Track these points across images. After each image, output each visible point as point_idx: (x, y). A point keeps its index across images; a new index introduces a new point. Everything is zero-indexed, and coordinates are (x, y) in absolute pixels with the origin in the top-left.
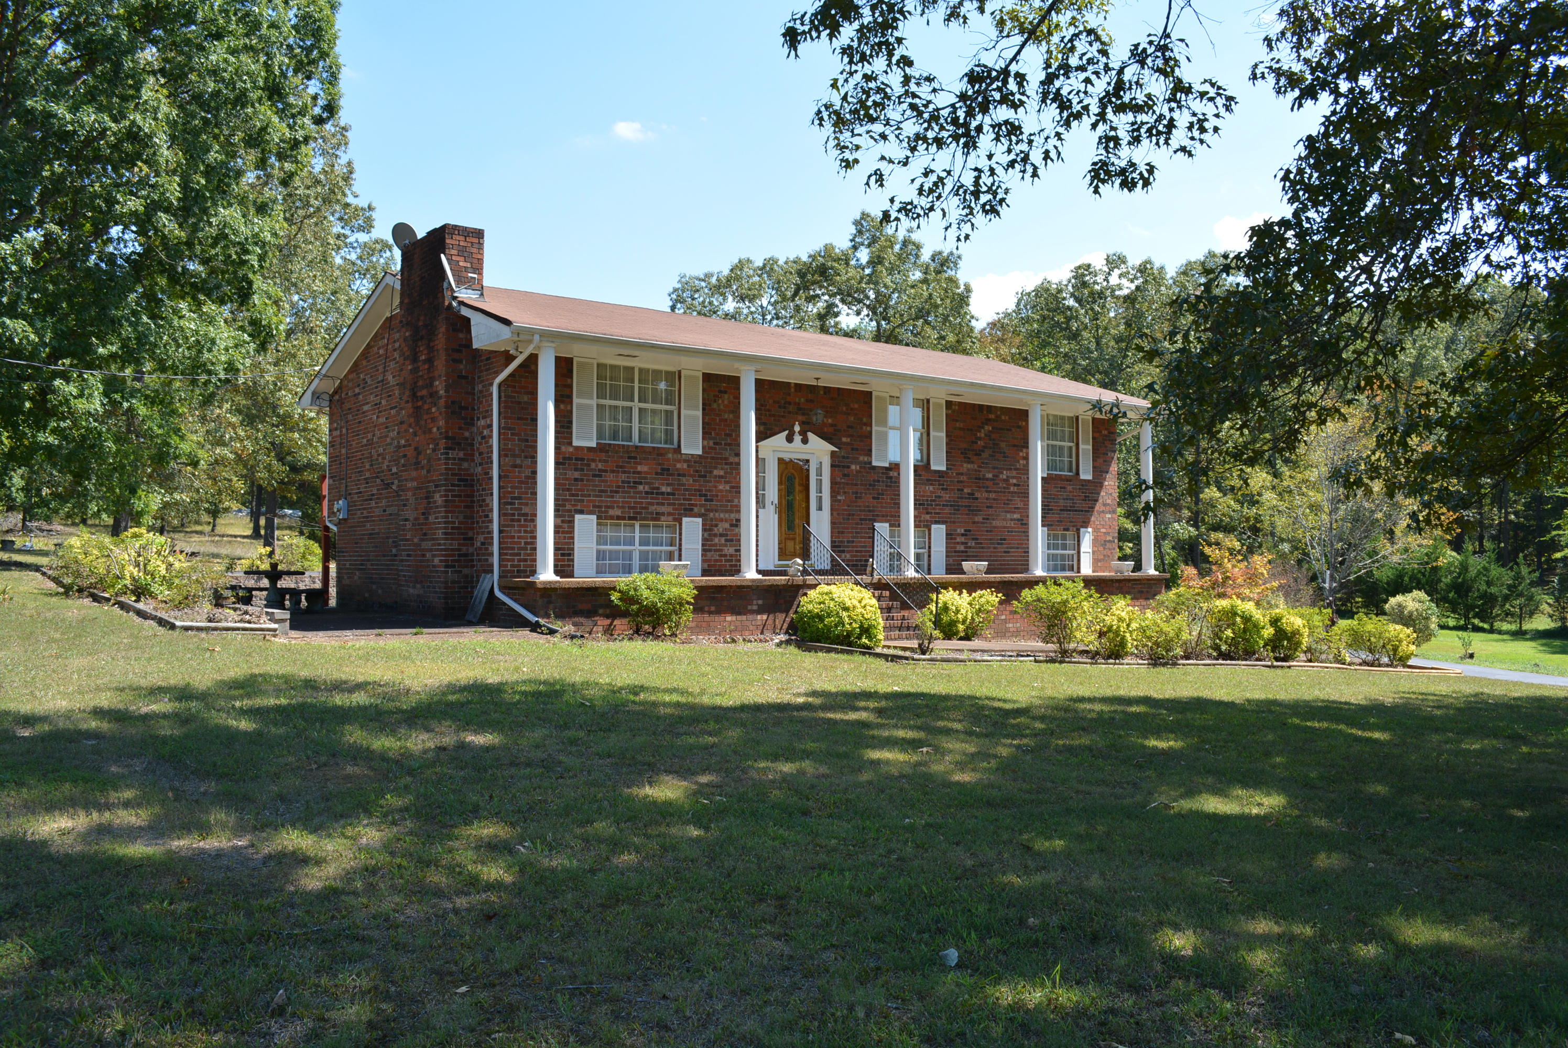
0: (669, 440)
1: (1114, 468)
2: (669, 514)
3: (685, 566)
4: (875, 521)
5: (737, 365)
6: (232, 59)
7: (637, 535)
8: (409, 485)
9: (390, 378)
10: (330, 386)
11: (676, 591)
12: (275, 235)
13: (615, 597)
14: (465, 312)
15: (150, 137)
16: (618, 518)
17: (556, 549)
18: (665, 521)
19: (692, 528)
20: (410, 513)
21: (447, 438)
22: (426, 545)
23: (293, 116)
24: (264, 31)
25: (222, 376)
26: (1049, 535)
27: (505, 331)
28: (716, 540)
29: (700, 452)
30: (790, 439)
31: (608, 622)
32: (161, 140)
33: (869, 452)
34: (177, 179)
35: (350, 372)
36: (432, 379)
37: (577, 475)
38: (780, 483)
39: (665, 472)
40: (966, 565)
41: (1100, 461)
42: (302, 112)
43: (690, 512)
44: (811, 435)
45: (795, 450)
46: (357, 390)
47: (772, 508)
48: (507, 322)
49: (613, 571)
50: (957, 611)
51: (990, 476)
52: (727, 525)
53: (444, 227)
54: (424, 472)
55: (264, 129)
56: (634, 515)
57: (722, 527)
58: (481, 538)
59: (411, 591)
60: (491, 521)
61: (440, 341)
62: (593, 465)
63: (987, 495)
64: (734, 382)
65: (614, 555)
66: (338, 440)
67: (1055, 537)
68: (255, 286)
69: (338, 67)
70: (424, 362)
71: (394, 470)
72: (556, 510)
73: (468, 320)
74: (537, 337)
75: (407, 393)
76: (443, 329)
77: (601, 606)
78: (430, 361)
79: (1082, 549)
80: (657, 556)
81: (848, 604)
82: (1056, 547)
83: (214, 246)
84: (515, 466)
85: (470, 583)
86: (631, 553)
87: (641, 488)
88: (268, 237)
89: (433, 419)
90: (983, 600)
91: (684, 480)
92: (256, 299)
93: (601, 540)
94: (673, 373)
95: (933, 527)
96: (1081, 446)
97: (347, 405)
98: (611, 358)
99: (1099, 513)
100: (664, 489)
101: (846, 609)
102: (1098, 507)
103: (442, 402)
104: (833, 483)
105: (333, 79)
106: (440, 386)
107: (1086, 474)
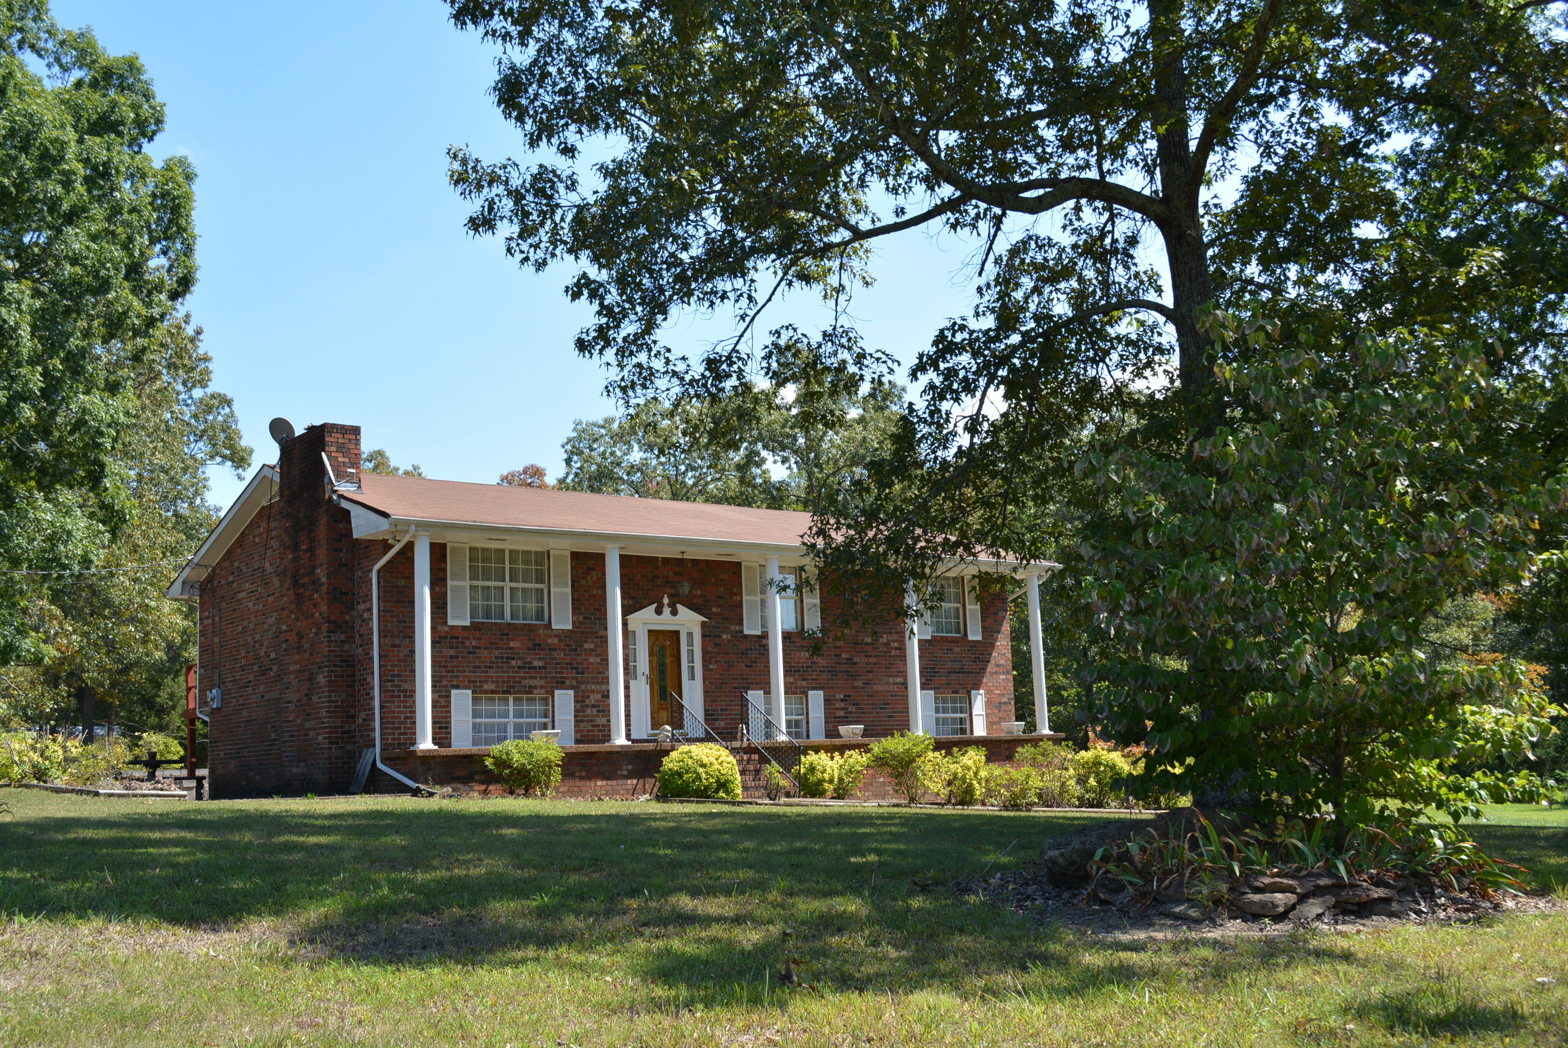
0: (540, 614)
1: (1006, 627)
2: (542, 687)
3: (556, 735)
4: (747, 689)
5: (602, 544)
6: (94, 246)
7: (511, 708)
8: (291, 668)
9: (267, 565)
10: (204, 575)
11: (543, 754)
12: (127, 414)
13: (489, 762)
14: (345, 504)
15: (14, 329)
16: (493, 692)
17: (434, 723)
18: (538, 694)
19: (565, 700)
20: (292, 696)
21: (329, 622)
22: (308, 725)
23: (150, 293)
24: (126, 216)
25: (76, 568)
26: (936, 699)
27: (384, 524)
28: (589, 711)
29: (569, 627)
30: (659, 611)
31: (483, 787)
32: (25, 332)
33: (740, 621)
34: (40, 369)
35: (223, 560)
36: (314, 568)
37: (452, 652)
38: (651, 653)
39: (537, 646)
40: (842, 729)
41: (990, 621)
42: (158, 288)
43: (562, 685)
44: (680, 607)
45: (666, 621)
46: (231, 578)
47: (644, 679)
48: (385, 515)
49: (489, 742)
50: (824, 771)
51: (869, 640)
52: (599, 697)
53: (324, 426)
54: (307, 655)
55: (125, 313)
56: (507, 689)
57: (594, 698)
58: (363, 715)
59: (295, 770)
60: (373, 698)
61: (322, 532)
62: (467, 643)
63: (865, 660)
64: (600, 559)
65: (490, 728)
66: (210, 629)
67: (945, 701)
68: (107, 470)
69: (194, 237)
70: (306, 551)
71: (273, 655)
72: (433, 686)
73: (348, 512)
74: (413, 528)
75: (289, 581)
76: (324, 521)
77: (477, 773)
78: (311, 550)
79: (974, 712)
80: (531, 727)
81: (706, 760)
82: (945, 710)
83: (71, 433)
84: (394, 646)
85: (353, 758)
86: (505, 725)
87: (514, 663)
88: (122, 419)
89: (315, 605)
90: (851, 761)
91: (555, 654)
92: (107, 483)
93: (475, 714)
94: (542, 553)
95: (810, 693)
96: (968, 607)
97: (219, 594)
98: (481, 543)
99: (992, 674)
100: (536, 663)
101: (703, 765)
102: (990, 668)
103: (324, 589)
104: (705, 652)
105: (188, 250)
106: (321, 574)
107: (975, 635)
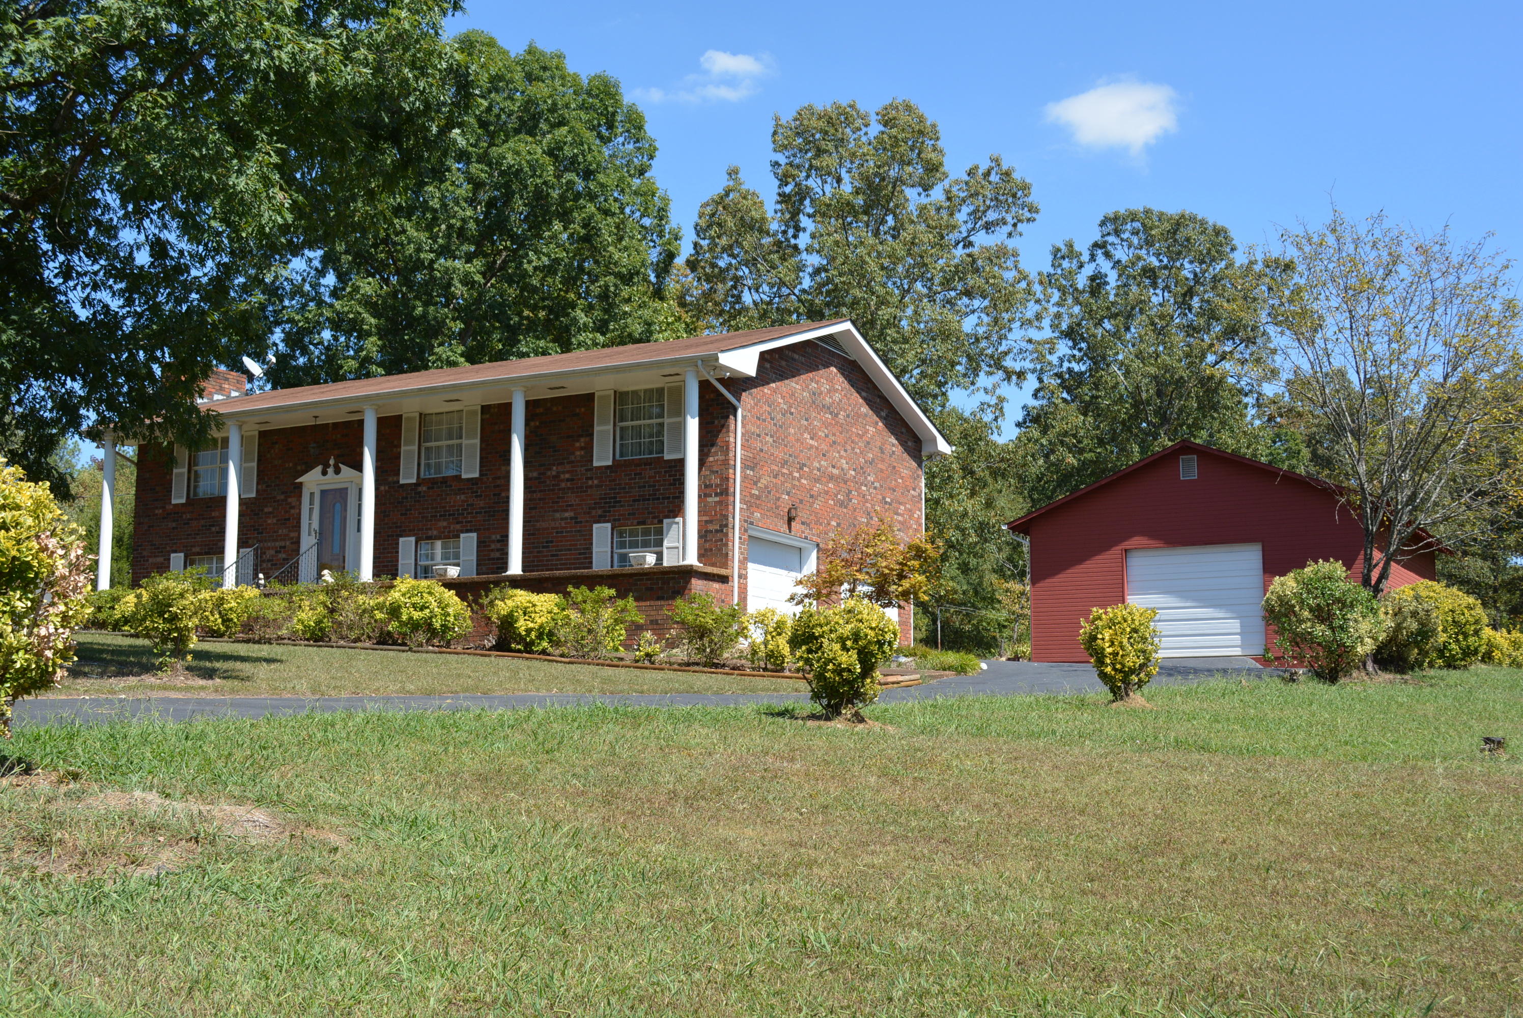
4: (401, 536)
7: (214, 566)
16: (198, 553)
19: (246, 557)
26: (616, 532)
28: (265, 565)
29: (254, 495)
30: (324, 473)
33: (397, 472)
37: (174, 525)
41: (702, 432)
43: (246, 544)
44: (342, 467)
45: (332, 481)
47: (314, 535)
52: (272, 552)
56: (207, 551)
57: (269, 554)
62: (184, 517)
72: (159, 552)
79: (666, 545)
82: (631, 545)
87: (213, 529)
91: (243, 519)
95: (462, 536)
96: (666, 421)
107: (676, 453)
